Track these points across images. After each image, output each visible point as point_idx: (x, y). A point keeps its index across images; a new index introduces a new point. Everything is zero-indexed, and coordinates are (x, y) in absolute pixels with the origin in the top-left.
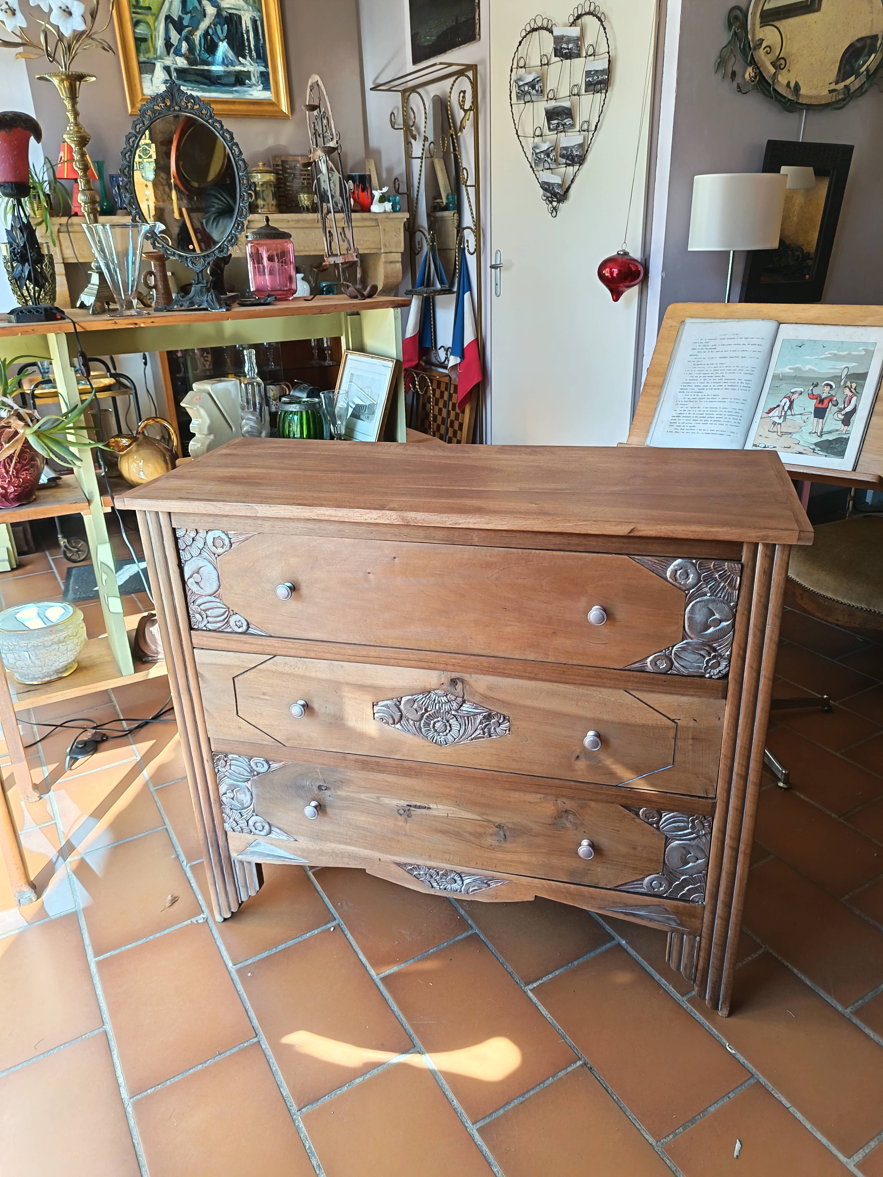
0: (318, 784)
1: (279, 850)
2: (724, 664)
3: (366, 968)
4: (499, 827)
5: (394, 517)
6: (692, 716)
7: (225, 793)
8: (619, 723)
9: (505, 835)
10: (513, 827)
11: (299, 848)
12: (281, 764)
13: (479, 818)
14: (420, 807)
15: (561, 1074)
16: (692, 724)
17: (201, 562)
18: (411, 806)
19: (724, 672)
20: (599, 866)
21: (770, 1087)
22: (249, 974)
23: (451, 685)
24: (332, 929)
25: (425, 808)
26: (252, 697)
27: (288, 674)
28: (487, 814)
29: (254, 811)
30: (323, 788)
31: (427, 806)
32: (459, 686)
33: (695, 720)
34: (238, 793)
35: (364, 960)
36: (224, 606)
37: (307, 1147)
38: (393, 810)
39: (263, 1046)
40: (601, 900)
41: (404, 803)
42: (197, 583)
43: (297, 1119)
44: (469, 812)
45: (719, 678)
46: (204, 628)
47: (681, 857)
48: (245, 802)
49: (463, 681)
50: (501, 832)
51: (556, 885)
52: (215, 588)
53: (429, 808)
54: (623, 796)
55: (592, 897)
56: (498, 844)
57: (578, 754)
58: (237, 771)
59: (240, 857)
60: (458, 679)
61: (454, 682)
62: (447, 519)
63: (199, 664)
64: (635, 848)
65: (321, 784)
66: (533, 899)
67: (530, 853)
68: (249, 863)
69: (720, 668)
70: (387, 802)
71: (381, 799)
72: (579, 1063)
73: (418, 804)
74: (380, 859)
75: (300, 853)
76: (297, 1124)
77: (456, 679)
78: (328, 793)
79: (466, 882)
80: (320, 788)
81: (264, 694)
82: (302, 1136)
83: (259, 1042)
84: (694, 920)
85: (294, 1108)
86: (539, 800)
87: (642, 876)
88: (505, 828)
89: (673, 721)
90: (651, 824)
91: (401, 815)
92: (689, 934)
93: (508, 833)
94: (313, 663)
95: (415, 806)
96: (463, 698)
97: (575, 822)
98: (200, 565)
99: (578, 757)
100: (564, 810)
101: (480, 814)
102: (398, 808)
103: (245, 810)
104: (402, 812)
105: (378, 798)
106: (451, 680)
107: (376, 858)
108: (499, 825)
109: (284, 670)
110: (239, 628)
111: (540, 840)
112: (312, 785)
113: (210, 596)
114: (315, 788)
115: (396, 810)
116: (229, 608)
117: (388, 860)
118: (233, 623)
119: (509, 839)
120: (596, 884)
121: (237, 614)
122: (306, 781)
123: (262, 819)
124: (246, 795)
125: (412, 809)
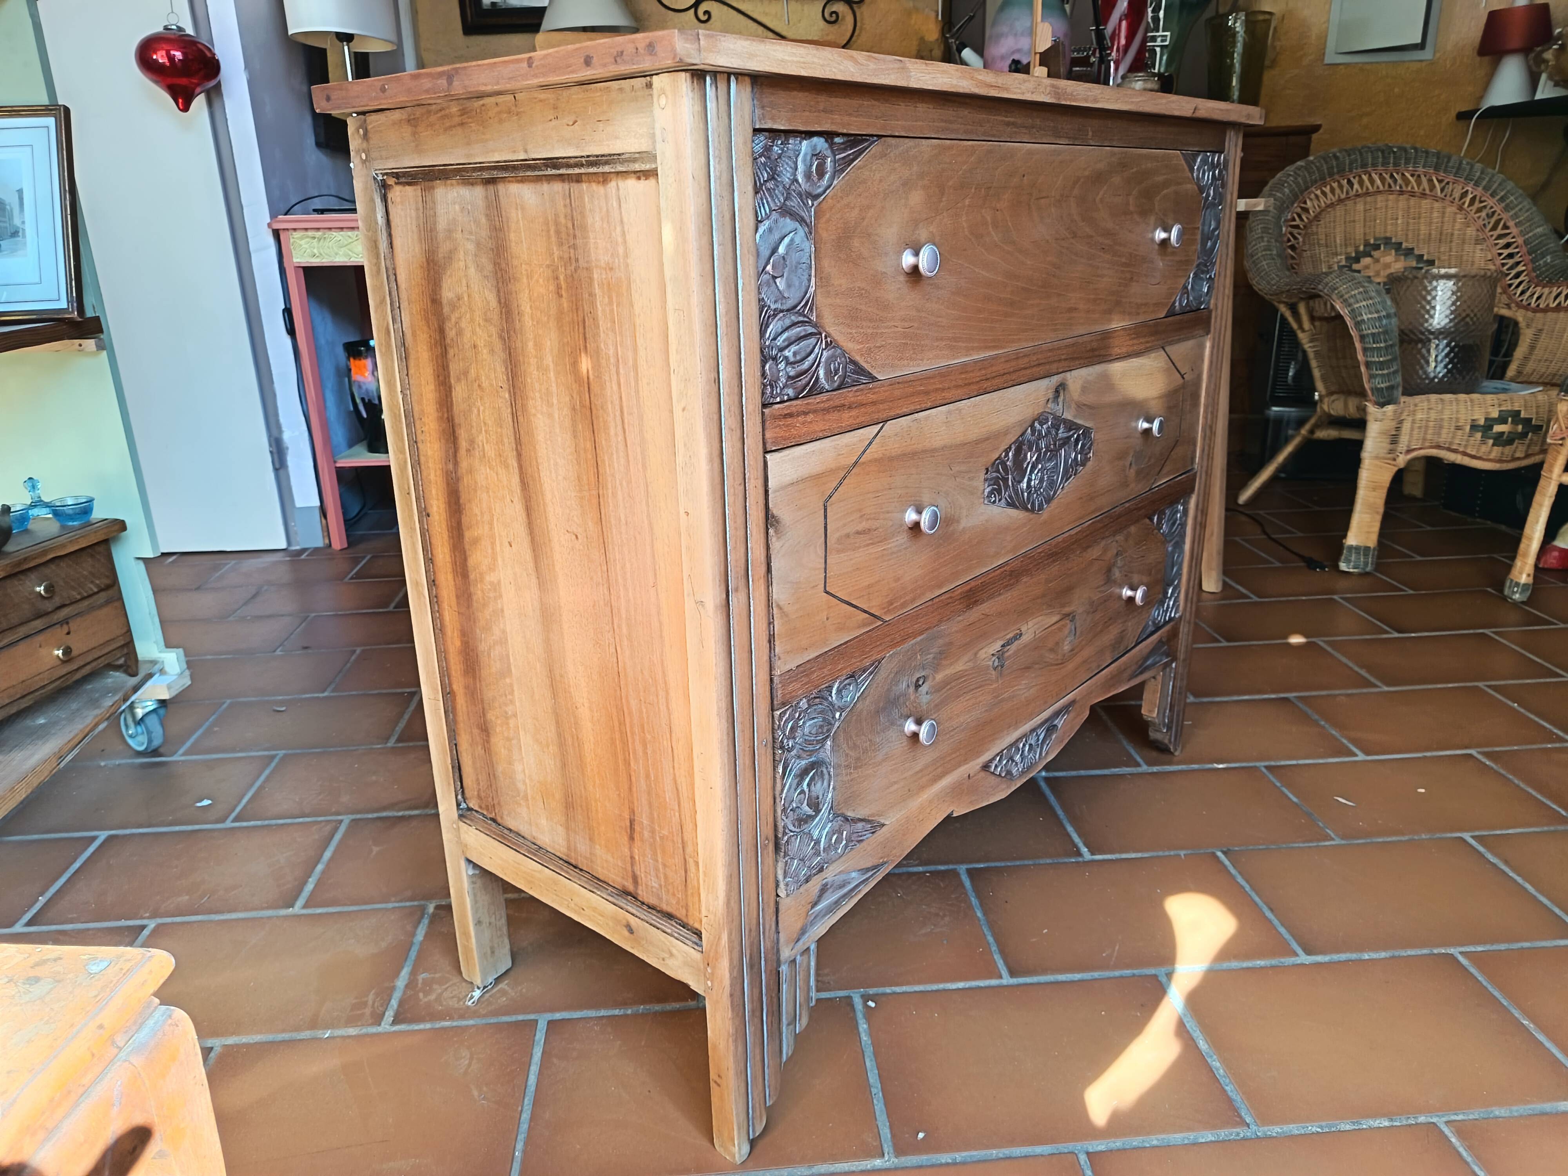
1: (853, 876)
3: (981, 988)
4: (1072, 618)
9: (1077, 628)
10: (1082, 610)
11: (882, 844)
12: (873, 669)
13: (1060, 617)
14: (1015, 639)
15: (1233, 871)
17: (787, 224)
18: (1005, 645)
20: (1130, 620)
21: (1273, 763)
22: (921, 1135)
24: (871, 1004)
25: (1017, 637)
28: (1065, 606)
29: (832, 812)
30: (922, 682)
31: (1020, 631)
32: (1061, 396)
33: (1192, 370)
35: (961, 985)
36: (815, 331)
37: (1319, 1130)
38: (989, 667)
39: (1102, 1148)
41: (1000, 645)
43: (1264, 1132)
44: (1052, 613)
46: (781, 397)
47: (1172, 563)
48: (821, 798)
49: (1064, 387)
50: (1073, 627)
52: (804, 287)
53: (1022, 634)
55: (1125, 670)
58: (813, 731)
59: (795, 950)
61: (1057, 391)
65: (919, 675)
68: (807, 950)
70: (986, 656)
71: (980, 655)
72: (1219, 854)
73: (1012, 635)
74: (969, 775)
75: (880, 855)
76: (1275, 1135)
77: (1059, 386)
78: (925, 688)
79: (1041, 739)
80: (917, 684)
82: (1297, 1132)
83: (1088, 1154)
85: (1243, 1132)
86: (1102, 551)
88: (1077, 617)
89: (1183, 377)
90: (1160, 530)
91: (995, 669)
93: (1079, 624)
95: (1008, 643)
97: (1121, 565)
99: (1131, 463)
100: (1116, 552)
101: (1061, 609)
102: (995, 658)
103: (818, 819)
104: (998, 662)
105: (977, 654)
107: (965, 776)
108: (1073, 615)
109: (893, 452)
110: (834, 377)
111: (1098, 615)
112: (908, 686)
113: (795, 309)
114: (912, 690)
115: (992, 663)
116: (825, 333)
117: (978, 767)
118: (826, 369)
119: (1078, 633)
120: (1127, 648)
121: (834, 344)
122: (903, 682)
123: (842, 818)
124: (823, 781)
125: (1006, 648)
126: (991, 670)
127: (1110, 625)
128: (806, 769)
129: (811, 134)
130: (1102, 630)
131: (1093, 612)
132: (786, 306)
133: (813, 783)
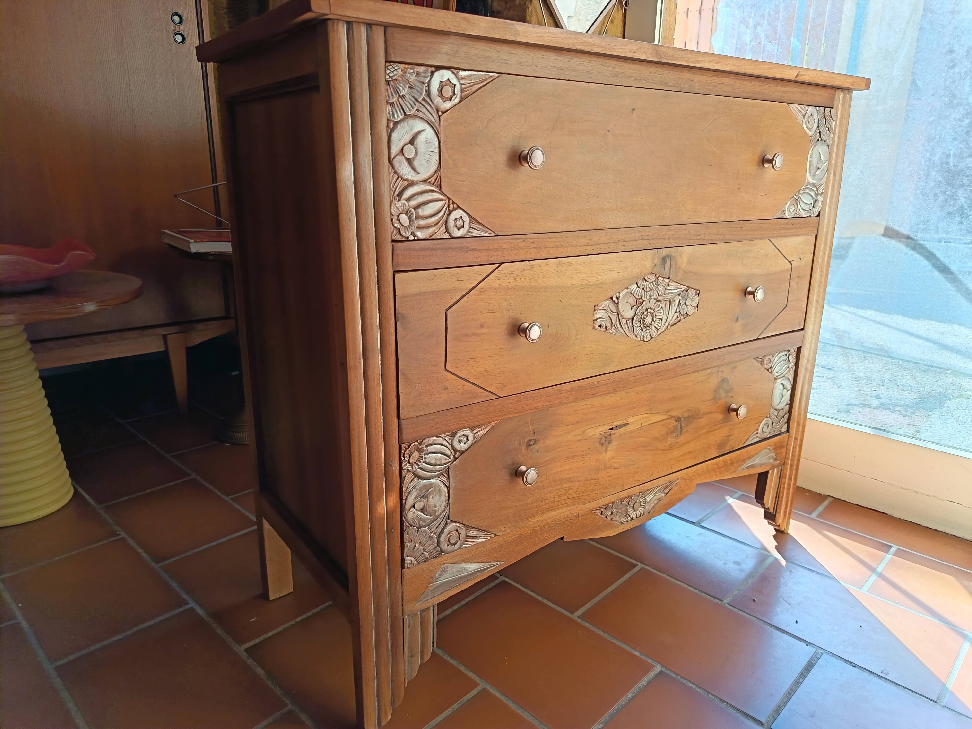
0: (526, 440)
4: (678, 420)
6: (800, 256)
7: (414, 506)
9: (681, 428)
10: (687, 415)
11: (495, 547)
12: (488, 429)
13: (664, 417)
14: (620, 427)
16: (799, 263)
17: (419, 125)
18: (612, 429)
20: (736, 429)
23: (662, 266)
25: (624, 425)
28: (670, 410)
29: (448, 518)
31: (625, 422)
32: (668, 264)
33: (801, 259)
34: (430, 498)
36: (442, 197)
38: (596, 442)
40: (736, 462)
41: (605, 429)
42: (409, 161)
44: (656, 413)
45: (817, 216)
46: (411, 238)
47: (780, 394)
48: (438, 507)
49: (671, 257)
50: (679, 425)
51: (711, 463)
52: (434, 168)
53: (627, 424)
54: (758, 347)
55: (732, 463)
56: (675, 440)
57: (737, 315)
58: (433, 462)
59: (416, 607)
60: (668, 255)
61: (664, 261)
63: (400, 298)
65: (530, 438)
67: (696, 438)
69: (819, 206)
70: (592, 434)
71: (587, 432)
73: (618, 423)
74: (578, 514)
75: (495, 555)
77: (665, 257)
78: (536, 447)
79: (647, 501)
80: (530, 444)
84: (782, 450)
86: (707, 376)
87: (758, 425)
88: (682, 419)
89: (791, 263)
90: (769, 369)
91: (602, 444)
92: (777, 466)
93: (683, 425)
94: (541, 266)
95: (615, 428)
96: (669, 277)
97: (727, 389)
98: (416, 130)
101: (666, 413)
102: (601, 437)
103: (437, 522)
104: (603, 440)
105: (584, 432)
106: (662, 259)
107: (575, 514)
108: (679, 418)
109: (508, 284)
110: (459, 229)
111: (703, 421)
112: (520, 444)
113: (424, 181)
114: (523, 447)
115: (599, 440)
116: (449, 199)
117: (587, 510)
118: (451, 223)
119: (684, 431)
120: (733, 448)
121: (459, 207)
122: (515, 440)
123: (458, 524)
124: (440, 496)
125: (613, 431)
126: (598, 445)
127: (716, 430)
128: (425, 486)
129: (439, 68)
130: (708, 432)
131: (699, 418)
132: (416, 178)
133: (431, 496)
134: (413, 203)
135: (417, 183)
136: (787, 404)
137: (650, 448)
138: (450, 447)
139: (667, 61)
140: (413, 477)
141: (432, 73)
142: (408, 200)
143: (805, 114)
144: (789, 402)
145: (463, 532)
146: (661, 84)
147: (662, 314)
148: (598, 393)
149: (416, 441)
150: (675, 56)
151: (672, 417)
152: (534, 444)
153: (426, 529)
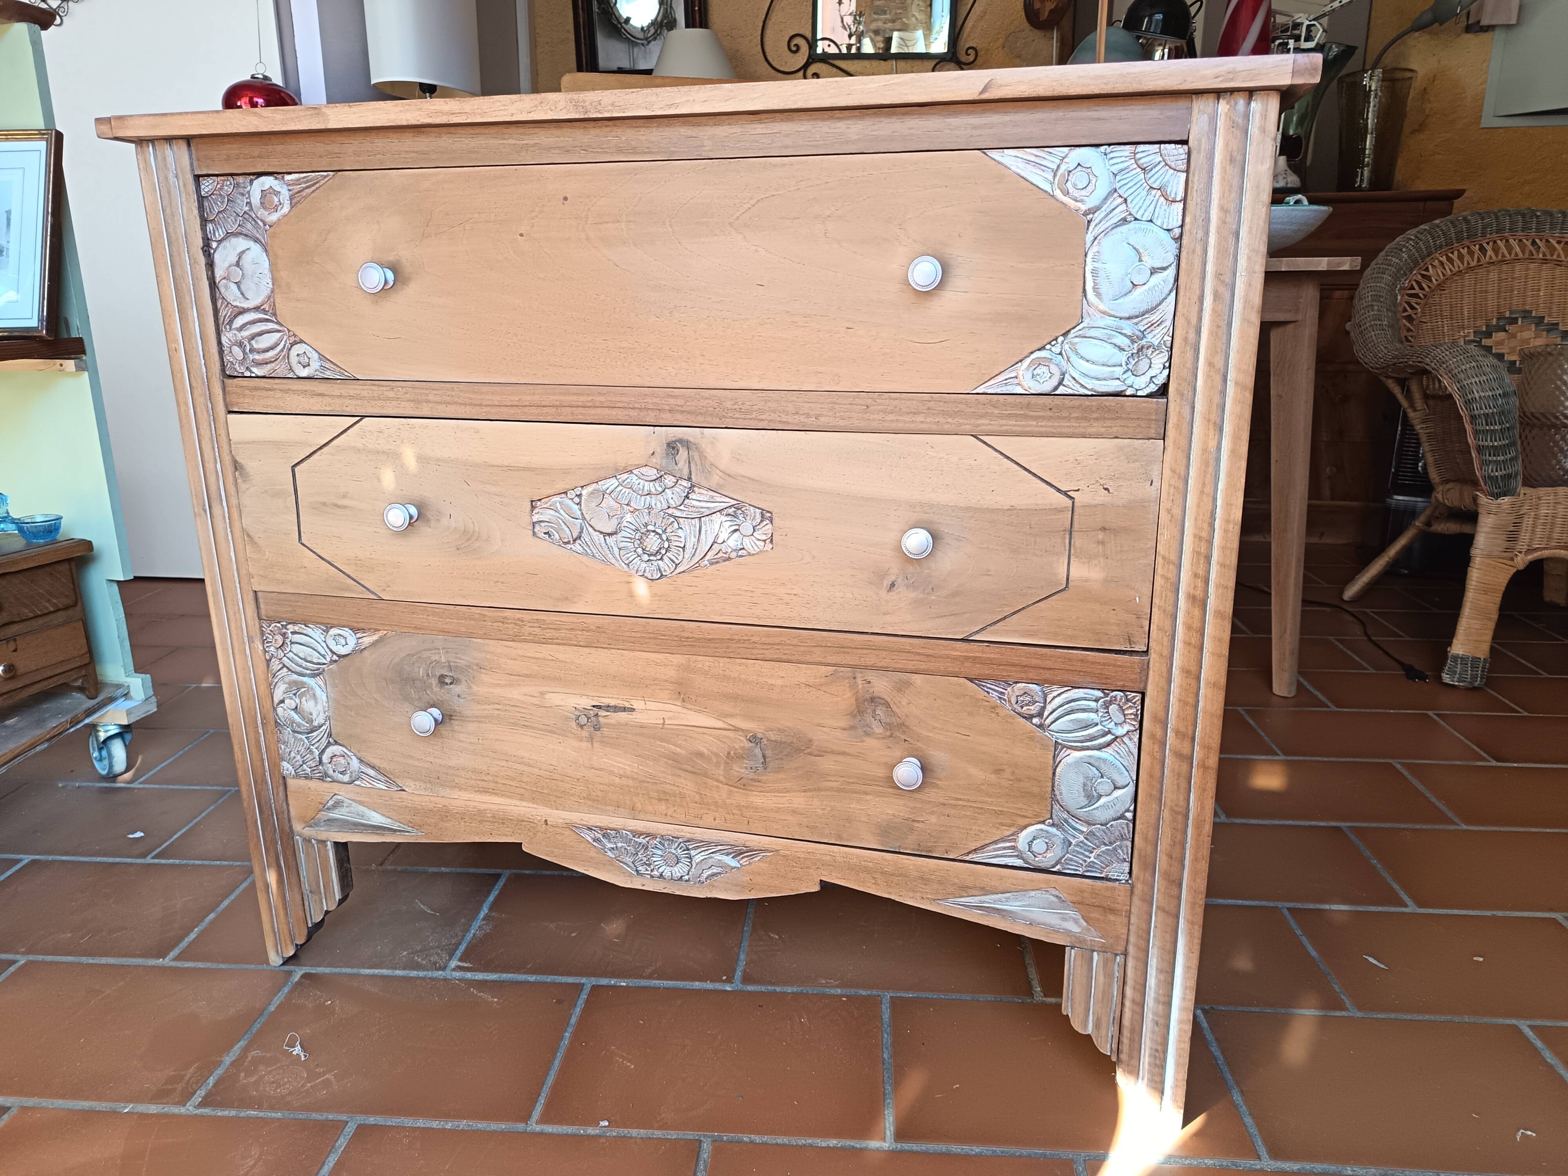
0: (438, 674)
1: (374, 814)
2: (1159, 360)
4: (755, 739)
5: (562, 104)
6: (1102, 482)
7: (282, 701)
8: (968, 509)
9: (764, 756)
10: (778, 738)
11: (407, 807)
12: (375, 637)
13: (720, 724)
14: (616, 709)
16: (1102, 497)
17: (241, 243)
18: (599, 707)
19: (1161, 380)
20: (932, 813)
23: (667, 454)
25: (624, 709)
26: (324, 504)
27: (383, 452)
28: (732, 716)
29: (330, 735)
30: (448, 680)
31: (627, 705)
32: (683, 454)
33: (1106, 489)
34: (304, 701)
36: (280, 327)
38: (567, 718)
40: (940, 882)
41: (586, 702)
42: (236, 285)
44: (700, 712)
45: (1150, 396)
46: (247, 374)
47: (1085, 785)
48: (315, 716)
49: (687, 444)
50: (758, 751)
51: (858, 856)
52: (266, 292)
53: (633, 710)
54: (975, 658)
55: (924, 880)
56: (752, 776)
57: (893, 578)
58: (302, 655)
59: (308, 832)
60: (681, 441)
61: (672, 447)
62: (654, 98)
63: (236, 443)
64: (998, 771)
65: (444, 672)
66: (816, 888)
67: (810, 790)
68: (323, 842)
69: (1152, 373)
70: (558, 703)
71: (548, 696)
73: (613, 702)
74: (546, 821)
75: (408, 818)
77: (675, 442)
78: (456, 689)
79: (698, 859)
80: (441, 680)
81: (344, 496)
84: (1111, 917)
86: (823, 680)
87: (1013, 829)
88: (765, 741)
89: (1065, 493)
90: (1030, 718)
91: (582, 726)
92: (1103, 950)
93: (769, 753)
95: (608, 708)
96: (689, 479)
97: (888, 720)
98: (240, 250)
99: (893, 585)
100: (868, 696)
101: (722, 716)
102: (577, 713)
103: (315, 734)
104: (583, 720)
105: (542, 694)
106: (668, 444)
107: (539, 818)
108: (755, 737)
109: (377, 446)
110: (304, 367)
111: (827, 764)
112: (428, 675)
113: (257, 309)
114: (434, 682)
115: (574, 717)
116: (289, 331)
117: (561, 821)
118: (294, 359)
119: (771, 765)
120: (929, 851)
121: (302, 341)
122: (419, 667)
123: (344, 749)
124: (316, 703)
125: (602, 713)
126: (574, 724)
127: (866, 793)
128: (295, 683)
129: (259, 175)
130: (839, 790)
131: (810, 754)
132: (246, 305)
133: (304, 698)
134: (246, 333)
135: (247, 310)
136: (1122, 817)
137: (690, 768)
138: (324, 645)
139: (600, 116)
140: (281, 666)
141: (251, 182)
142: (241, 329)
143: (1058, 167)
144: (1129, 815)
145: (355, 763)
146: (620, 151)
147: (683, 540)
148: (557, 639)
149: (279, 622)
150: (618, 104)
151: (736, 729)
152: (451, 684)
153: (303, 737)
